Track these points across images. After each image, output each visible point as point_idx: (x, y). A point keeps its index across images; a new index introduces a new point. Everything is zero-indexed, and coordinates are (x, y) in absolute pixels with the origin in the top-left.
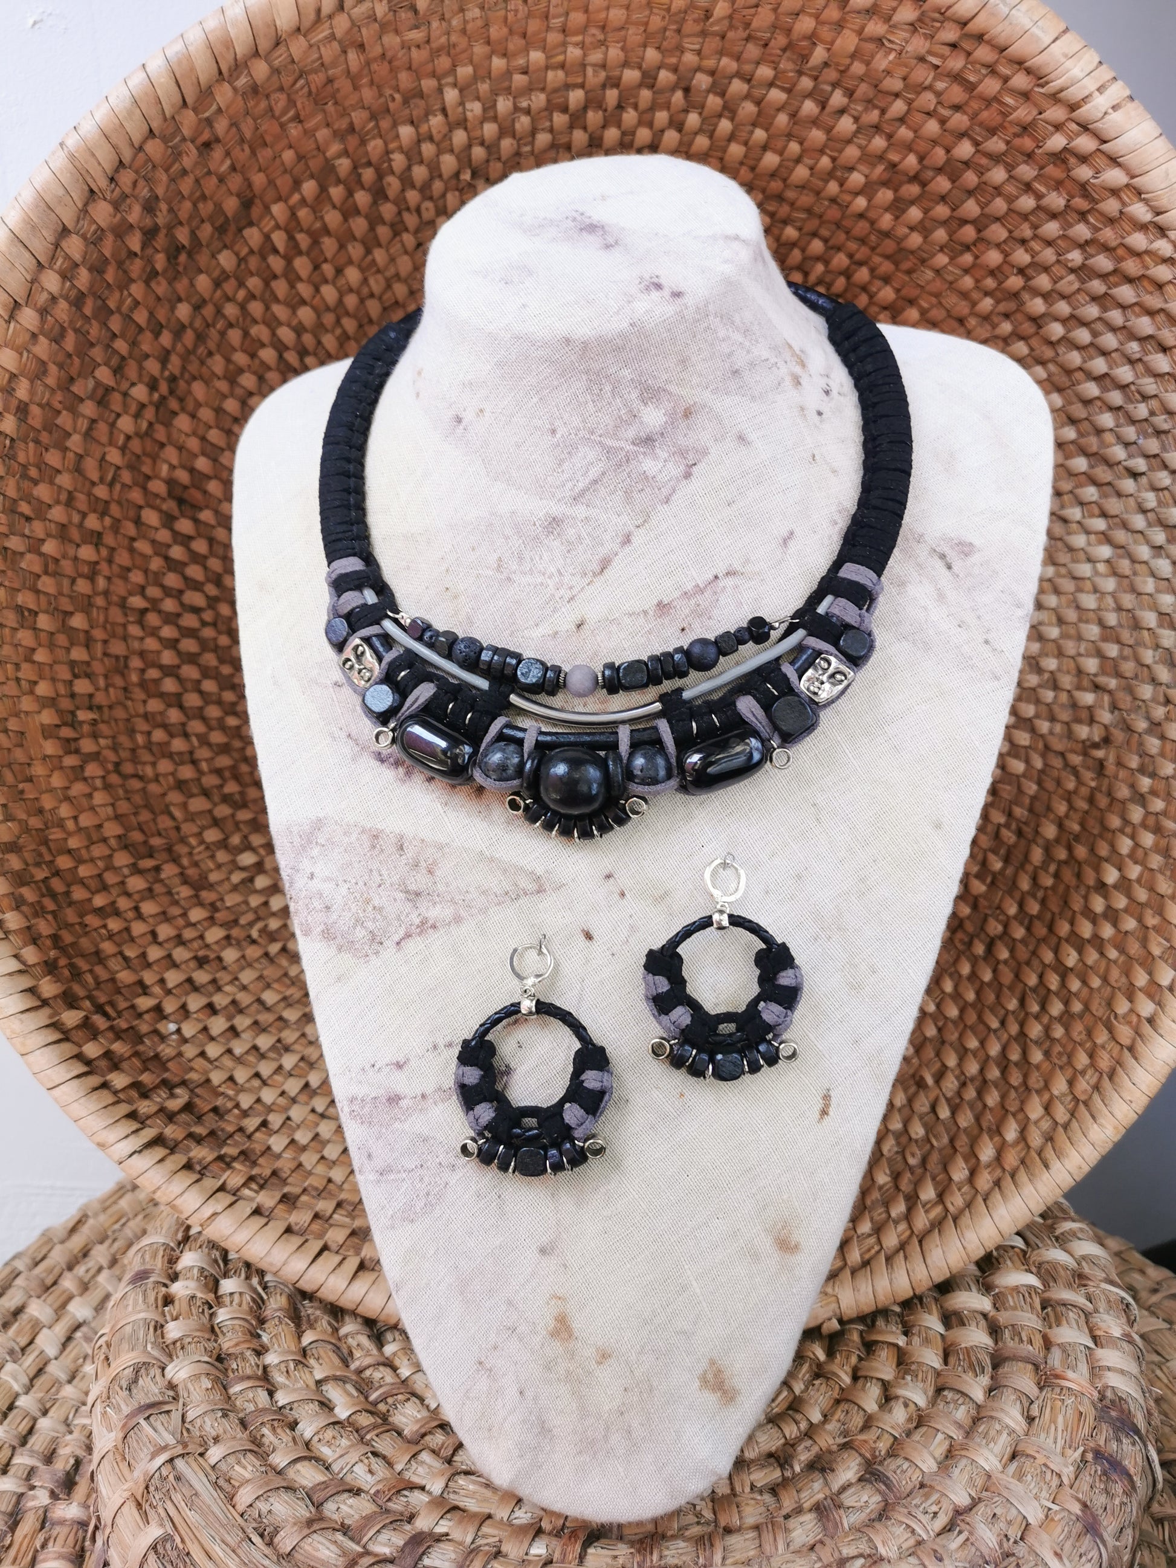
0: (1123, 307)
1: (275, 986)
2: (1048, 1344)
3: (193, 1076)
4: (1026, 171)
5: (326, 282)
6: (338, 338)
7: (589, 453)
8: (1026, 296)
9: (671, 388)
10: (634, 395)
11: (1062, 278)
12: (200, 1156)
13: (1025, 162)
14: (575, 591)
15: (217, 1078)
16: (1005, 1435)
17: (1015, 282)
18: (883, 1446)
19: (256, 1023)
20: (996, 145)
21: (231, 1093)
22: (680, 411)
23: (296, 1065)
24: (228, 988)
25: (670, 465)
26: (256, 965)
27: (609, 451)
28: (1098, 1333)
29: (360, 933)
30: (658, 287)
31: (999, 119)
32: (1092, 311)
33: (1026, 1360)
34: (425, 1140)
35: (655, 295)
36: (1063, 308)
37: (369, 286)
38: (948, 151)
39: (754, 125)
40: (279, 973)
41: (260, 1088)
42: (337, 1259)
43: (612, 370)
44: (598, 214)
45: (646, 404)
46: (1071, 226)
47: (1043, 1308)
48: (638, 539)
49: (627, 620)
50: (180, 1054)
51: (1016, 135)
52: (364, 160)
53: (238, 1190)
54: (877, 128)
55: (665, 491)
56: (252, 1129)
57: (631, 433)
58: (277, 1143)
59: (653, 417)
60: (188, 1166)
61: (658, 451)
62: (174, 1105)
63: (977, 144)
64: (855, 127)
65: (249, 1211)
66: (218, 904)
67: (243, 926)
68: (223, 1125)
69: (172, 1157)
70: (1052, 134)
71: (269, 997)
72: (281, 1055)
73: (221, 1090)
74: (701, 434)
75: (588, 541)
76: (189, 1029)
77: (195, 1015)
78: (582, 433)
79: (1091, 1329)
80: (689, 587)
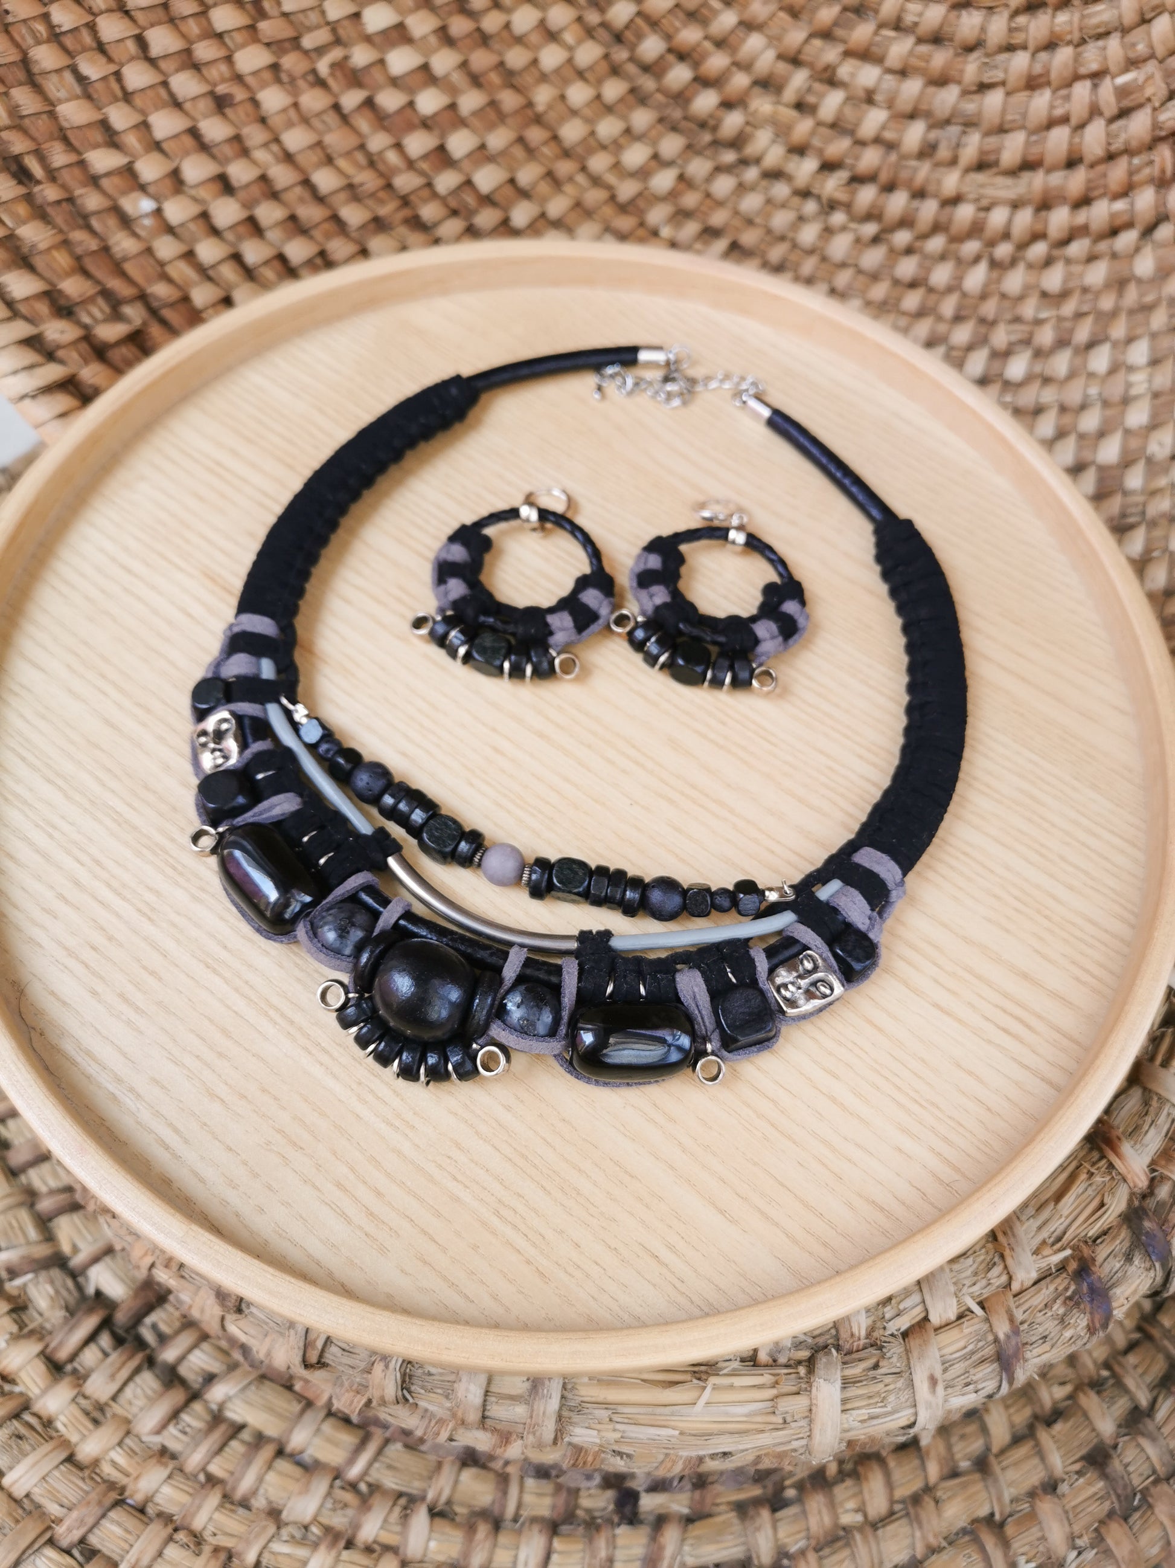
1: (342, 163)
3: (163, 289)
15: (202, 295)
24: (260, 155)
26: (318, 123)
40: (352, 141)
50: (149, 252)
62: (112, 332)
67: (306, 53)
71: (326, 180)
76: (177, 211)
77: (193, 192)
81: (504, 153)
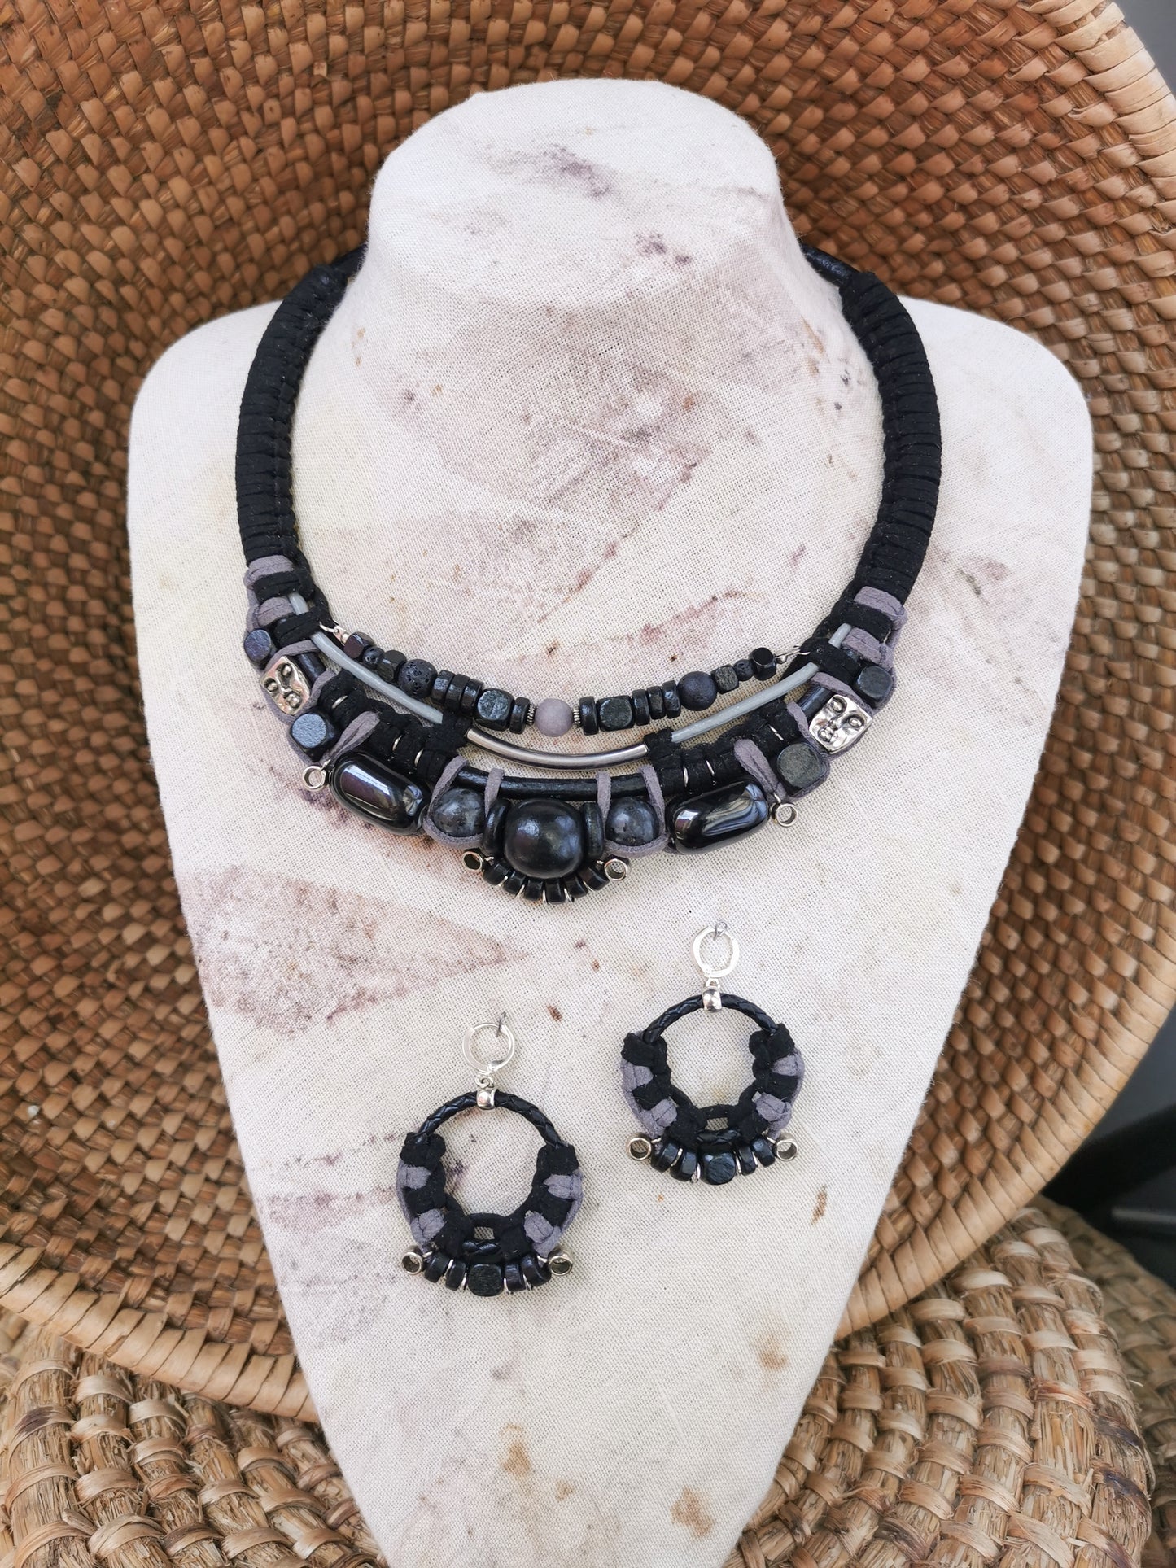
0: (1083, 255)
1: (143, 1035)
2: (1030, 1350)
3: (67, 1167)
4: (989, 98)
5: (148, 196)
6: (160, 264)
7: (570, 447)
8: (965, 235)
9: (673, 373)
10: (627, 379)
11: (1012, 219)
12: (92, 1269)
13: (988, 88)
14: (547, 609)
15: (93, 1162)
16: (1013, 1465)
17: (955, 219)
18: (891, 1492)
19: (127, 1084)
20: (958, 66)
21: (111, 1177)
22: (681, 400)
23: (180, 1128)
24: (90, 1049)
25: (666, 465)
26: (119, 1014)
27: (594, 445)
28: (1077, 1331)
29: (284, 1004)
30: (660, 249)
31: (967, 36)
32: (1045, 257)
33: (1015, 1373)
35: (657, 258)
36: (1009, 251)
37: (198, 200)
38: (897, 69)
39: (668, 25)
40: (145, 1019)
41: (144, 1165)
42: (269, 1362)
43: (601, 349)
44: (585, 150)
45: (640, 391)
46: (1033, 163)
47: (1017, 1309)
48: (625, 550)
49: (608, 646)
50: (47, 1143)
51: (984, 57)
52: (200, 48)
53: (143, 1301)
54: (815, 38)
55: (659, 496)
56: (143, 1219)
57: (621, 425)
58: (175, 1230)
59: (648, 407)
60: (81, 1287)
61: (652, 447)
62: (52, 1210)
63: (933, 63)
64: (789, 34)
65: (160, 1326)
66: (65, 948)
67: (96, 970)
68: (110, 1221)
69: (62, 1280)
70: (1030, 59)
71: (138, 1050)
72: (161, 1119)
73: (100, 1176)
74: (703, 429)
75: (564, 551)
76: (52, 1109)
77: (56, 1090)
78: (561, 423)
79: (1068, 1329)
80: (682, 609)
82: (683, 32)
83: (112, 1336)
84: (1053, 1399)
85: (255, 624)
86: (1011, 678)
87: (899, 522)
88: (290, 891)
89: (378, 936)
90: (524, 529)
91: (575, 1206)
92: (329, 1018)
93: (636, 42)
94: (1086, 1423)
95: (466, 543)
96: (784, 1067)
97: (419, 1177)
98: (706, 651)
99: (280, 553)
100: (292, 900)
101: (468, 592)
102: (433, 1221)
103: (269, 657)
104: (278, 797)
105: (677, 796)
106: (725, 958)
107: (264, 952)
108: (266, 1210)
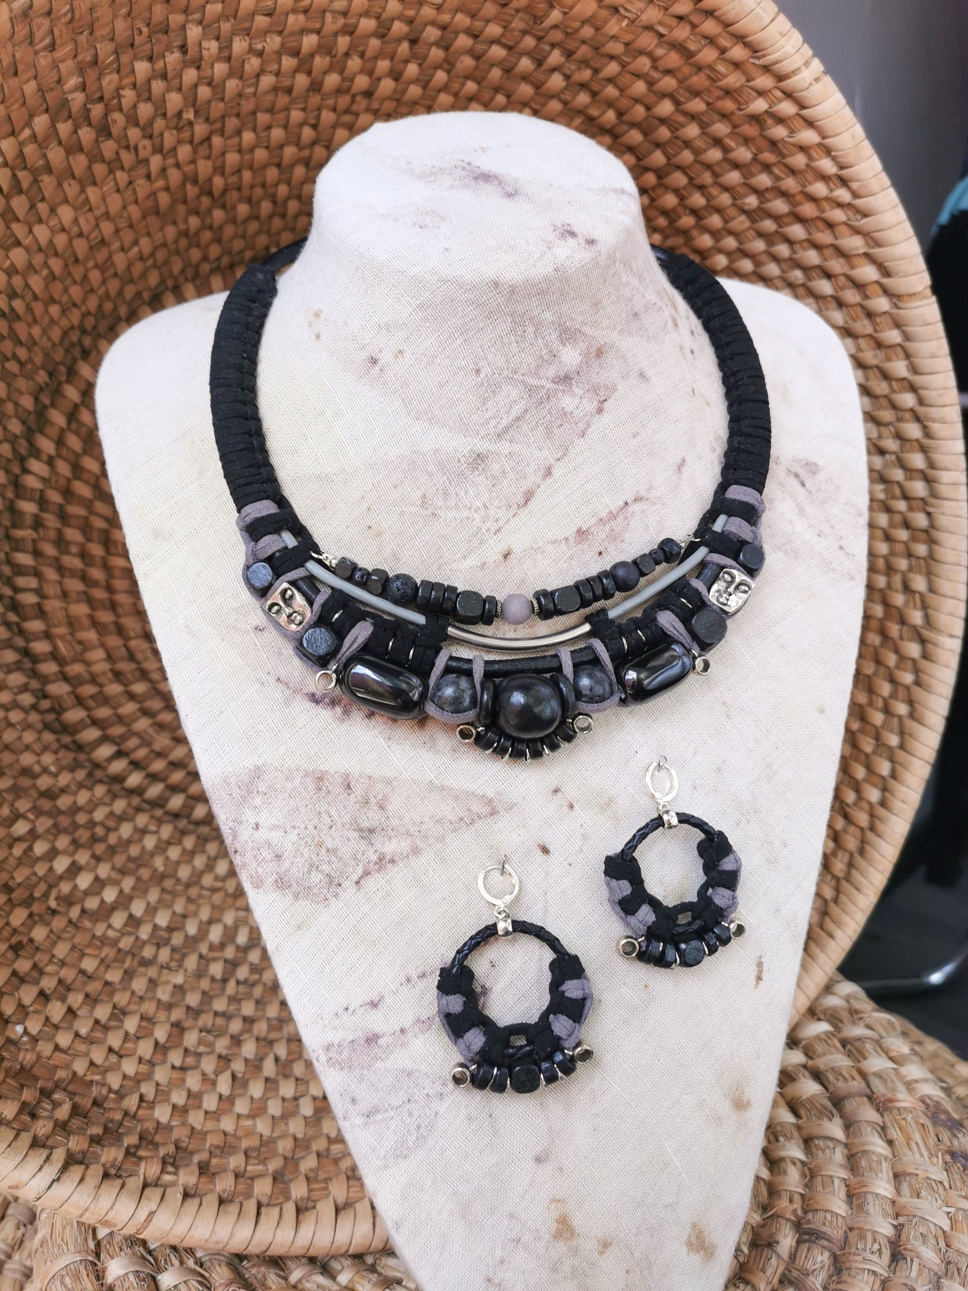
0: (790, 242)
1: (88, 951)
2: (864, 1075)
3: (61, 1074)
4: (721, 128)
5: (40, 221)
6: (44, 279)
7: (512, 392)
8: (695, 233)
9: (586, 329)
10: (554, 336)
11: (733, 218)
12: (111, 1158)
13: (720, 121)
14: (501, 523)
15: (80, 1066)
16: (884, 1163)
17: (687, 221)
18: (797, 1205)
19: (87, 996)
20: (697, 105)
21: (97, 1078)
22: (593, 350)
23: (139, 1027)
24: (50, 969)
25: (585, 401)
26: (67, 935)
27: (531, 390)
28: (893, 1054)
30: (573, 234)
31: (707, 83)
32: (759, 245)
33: (861, 1095)
34: (409, 1074)
35: (571, 241)
36: (730, 243)
37: (78, 224)
38: (648, 108)
39: (467, 78)
40: (88, 937)
41: (119, 1064)
42: (276, 1210)
43: (535, 313)
44: (486, 164)
45: (564, 345)
46: (753, 175)
47: (844, 1046)
48: (557, 472)
49: (550, 548)
50: (39, 1057)
51: (719, 98)
52: (98, 95)
53: (159, 1178)
54: (583, 86)
55: (581, 426)
56: (134, 1109)
57: (551, 372)
58: (162, 1114)
59: (570, 357)
60: (106, 1176)
61: (575, 388)
62: (63, 1112)
63: (677, 103)
64: (564, 83)
65: (179, 1197)
66: (11, 883)
67: (39, 899)
68: (111, 1115)
69: (90, 1172)
70: (755, 99)
71: (89, 965)
72: (121, 1021)
73: (88, 1078)
74: (610, 372)
75: (511, 475)
76: (34, 1026)
77: (31, 1009)
78: (505, 373)
79: (886, 1053)
80: (604, 513)
81: (159, 901)
82: (479, 83)
83: (142, 1215)
84: (895, 1107)
85: (254, 558)
86: (837, 547)
87: (749, 435)
88: (308, 780)
89: (390, 807)
90: (479, 460)
91: (588, 1003)
92: (357, 883)
93: (439, 91)
94: (923, 1120)
95: (431, 475)
96: (727, 864)
97: (456, 1003)
98: (624, 545)
99: (267, 498)
100: (312, 787)
101: (434, 515)
102: (476, 1039)
103: (271, 585)
104: (287, 702)
105: (621, 661)
106: (668, 785)
107: (293, 836)
108: (323, 1058)
